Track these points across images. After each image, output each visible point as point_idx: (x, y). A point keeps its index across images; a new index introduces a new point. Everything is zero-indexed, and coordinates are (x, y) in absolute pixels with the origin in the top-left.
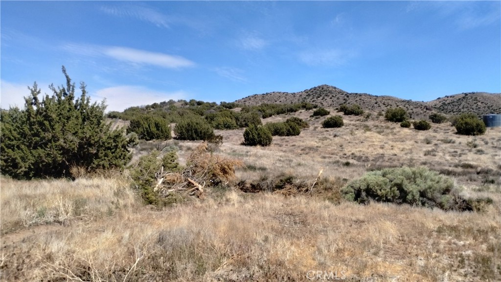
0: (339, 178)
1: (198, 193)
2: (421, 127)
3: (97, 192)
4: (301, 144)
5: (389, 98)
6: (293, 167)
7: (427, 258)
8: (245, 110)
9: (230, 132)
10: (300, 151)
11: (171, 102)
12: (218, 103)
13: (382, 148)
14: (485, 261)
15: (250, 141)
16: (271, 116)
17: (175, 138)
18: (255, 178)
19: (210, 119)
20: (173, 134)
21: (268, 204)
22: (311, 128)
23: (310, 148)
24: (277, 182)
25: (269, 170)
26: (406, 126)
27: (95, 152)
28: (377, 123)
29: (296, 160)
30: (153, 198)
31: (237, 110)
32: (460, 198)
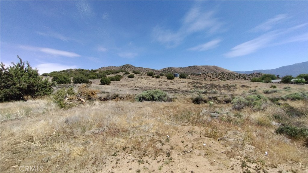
0: (134, 94)
1: (83, 103)
2: (157, 77)
3: (38, 105)
4: (121, 83)
5: (148, 69)
6: (118, 91)
7: (161, 117)
8: (101, 72)
9: (95, 80)
10: (121, 86)
11: (71, 70)
12: (90, 70)
13: (147, 84)
14: (177, 115)
15: (103, 83)
16: (110, 74)
17: (73, 83)
18: (105, 96)
19: (87, 76)
21: (110, 104)
22: (124, 78)
23: (124, 85)
24: (113, 96)
25: (110, 93)
26: (153, 77)
27: (36, 89)
28: (145, 76)
29: (119, 89)
30: (64, 106)
31: (97, 72)
32: (169, 98)
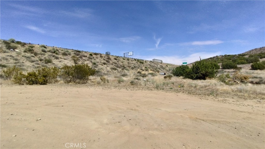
8: (251, 56)
11: (217, 56)
15: (254, 68)
17: (221, 69)
18: (257, 81)
19: (234, 61)
20: (221, 67)
25: (263, 78)
31: (247, 57)
